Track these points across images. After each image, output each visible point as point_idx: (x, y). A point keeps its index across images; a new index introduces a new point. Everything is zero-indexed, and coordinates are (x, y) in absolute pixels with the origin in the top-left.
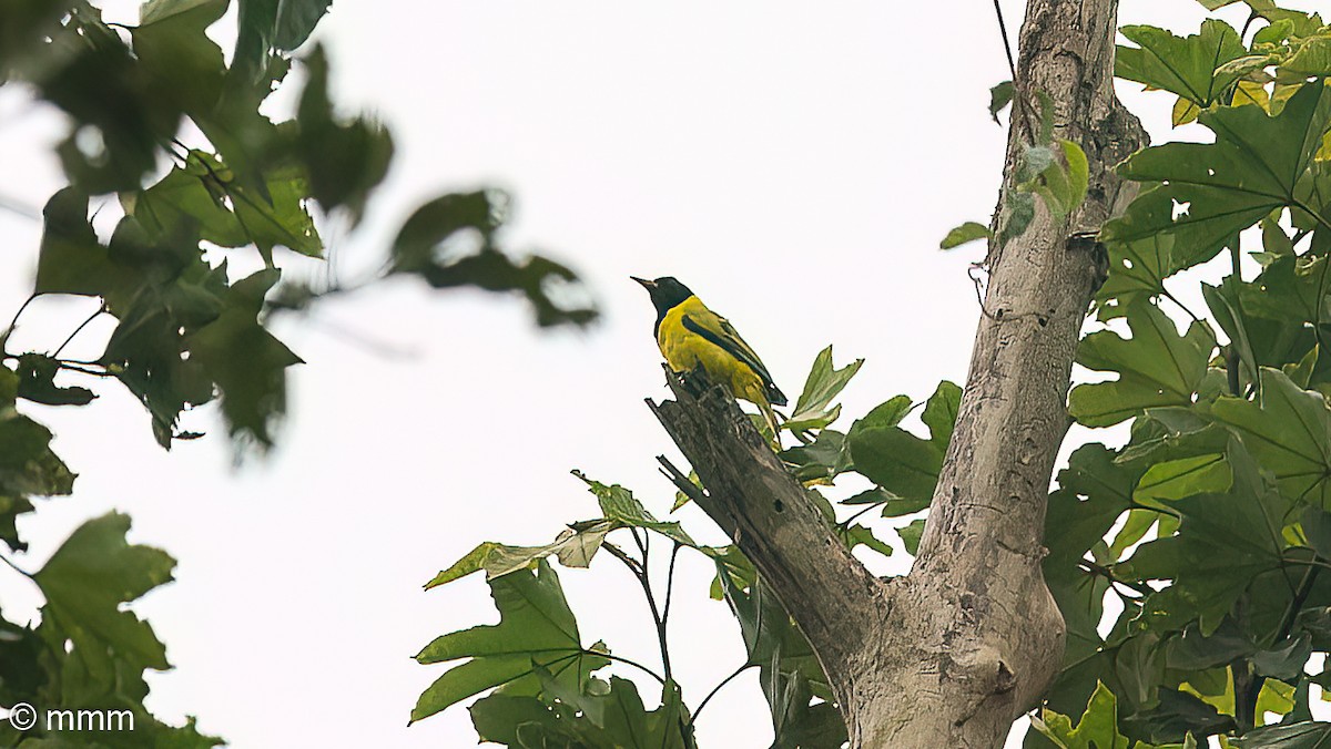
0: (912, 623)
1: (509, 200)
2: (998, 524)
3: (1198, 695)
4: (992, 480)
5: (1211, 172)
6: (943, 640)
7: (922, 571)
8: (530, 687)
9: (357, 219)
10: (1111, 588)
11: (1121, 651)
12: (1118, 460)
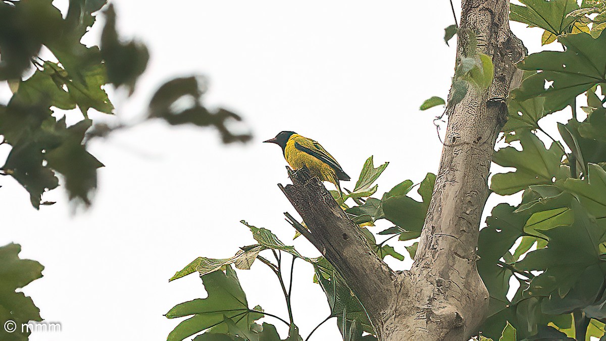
0: (412, 294)
1: (207, 81)
2: (454, 244)
3: (557, 328)
4: (451, 222)
5: (564, 66)
6: (428, 302)
7: (416, 268)
8: (223, 329)
9: (132, 92)
10: (513, 275)
11: (518, 306)
12: (516, 211)
